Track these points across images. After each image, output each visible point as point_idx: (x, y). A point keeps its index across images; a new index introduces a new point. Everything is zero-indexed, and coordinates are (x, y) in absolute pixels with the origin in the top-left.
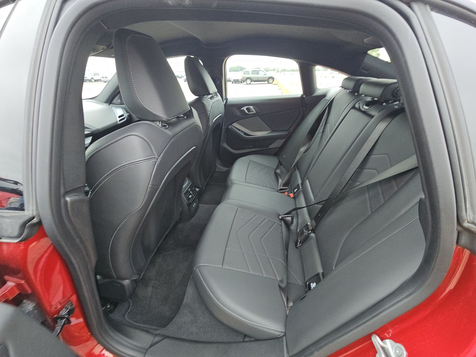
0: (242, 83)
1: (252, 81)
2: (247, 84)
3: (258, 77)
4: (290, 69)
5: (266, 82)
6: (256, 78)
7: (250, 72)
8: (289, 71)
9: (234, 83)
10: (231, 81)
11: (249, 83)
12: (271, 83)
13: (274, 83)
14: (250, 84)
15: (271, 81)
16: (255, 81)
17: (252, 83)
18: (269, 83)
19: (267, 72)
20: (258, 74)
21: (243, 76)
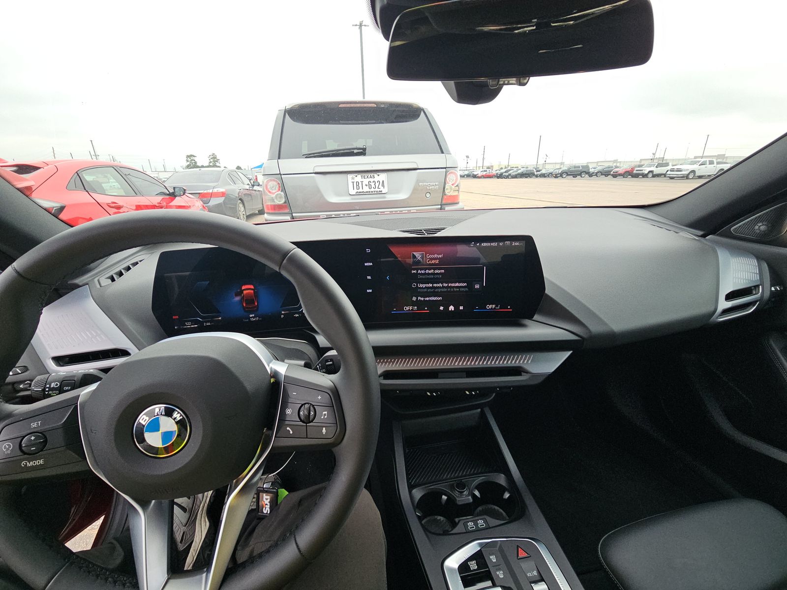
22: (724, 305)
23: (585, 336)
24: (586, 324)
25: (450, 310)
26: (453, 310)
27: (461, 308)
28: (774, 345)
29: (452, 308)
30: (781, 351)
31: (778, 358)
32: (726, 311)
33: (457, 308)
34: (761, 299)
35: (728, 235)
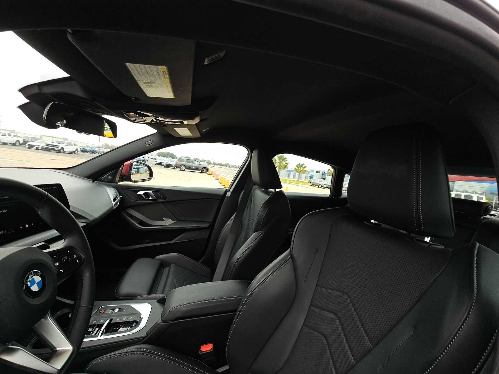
0: (174, 168)
1: (186, 168)
2: (181, 170)
3: (193, 166)
4: (217, 163)
5: (200, 171)
6: (191, 166)
7: (185, 160)
9: (166, 167)
10: (163, 165)
12: (205, 173)
13: (207, 172)
14: (184, 170)
15: (205, 170)
16: (189, 169)
17: (186, 170)
18: (202, 172)
19: (202, 163)
20: (193, 163)
21: (176, 162)
22: (114, 203)
23: (89, 222)
24: (87, 218)
25: (26, 227)
26: (28, 226)
27: (32, 224)
28: (124, 214)
29: (27, 226)
30: (126, 215)
31: (127, 218)
32: (115, 205)
33: (30, 225)
34: (119, 201)
35: (101, 180)
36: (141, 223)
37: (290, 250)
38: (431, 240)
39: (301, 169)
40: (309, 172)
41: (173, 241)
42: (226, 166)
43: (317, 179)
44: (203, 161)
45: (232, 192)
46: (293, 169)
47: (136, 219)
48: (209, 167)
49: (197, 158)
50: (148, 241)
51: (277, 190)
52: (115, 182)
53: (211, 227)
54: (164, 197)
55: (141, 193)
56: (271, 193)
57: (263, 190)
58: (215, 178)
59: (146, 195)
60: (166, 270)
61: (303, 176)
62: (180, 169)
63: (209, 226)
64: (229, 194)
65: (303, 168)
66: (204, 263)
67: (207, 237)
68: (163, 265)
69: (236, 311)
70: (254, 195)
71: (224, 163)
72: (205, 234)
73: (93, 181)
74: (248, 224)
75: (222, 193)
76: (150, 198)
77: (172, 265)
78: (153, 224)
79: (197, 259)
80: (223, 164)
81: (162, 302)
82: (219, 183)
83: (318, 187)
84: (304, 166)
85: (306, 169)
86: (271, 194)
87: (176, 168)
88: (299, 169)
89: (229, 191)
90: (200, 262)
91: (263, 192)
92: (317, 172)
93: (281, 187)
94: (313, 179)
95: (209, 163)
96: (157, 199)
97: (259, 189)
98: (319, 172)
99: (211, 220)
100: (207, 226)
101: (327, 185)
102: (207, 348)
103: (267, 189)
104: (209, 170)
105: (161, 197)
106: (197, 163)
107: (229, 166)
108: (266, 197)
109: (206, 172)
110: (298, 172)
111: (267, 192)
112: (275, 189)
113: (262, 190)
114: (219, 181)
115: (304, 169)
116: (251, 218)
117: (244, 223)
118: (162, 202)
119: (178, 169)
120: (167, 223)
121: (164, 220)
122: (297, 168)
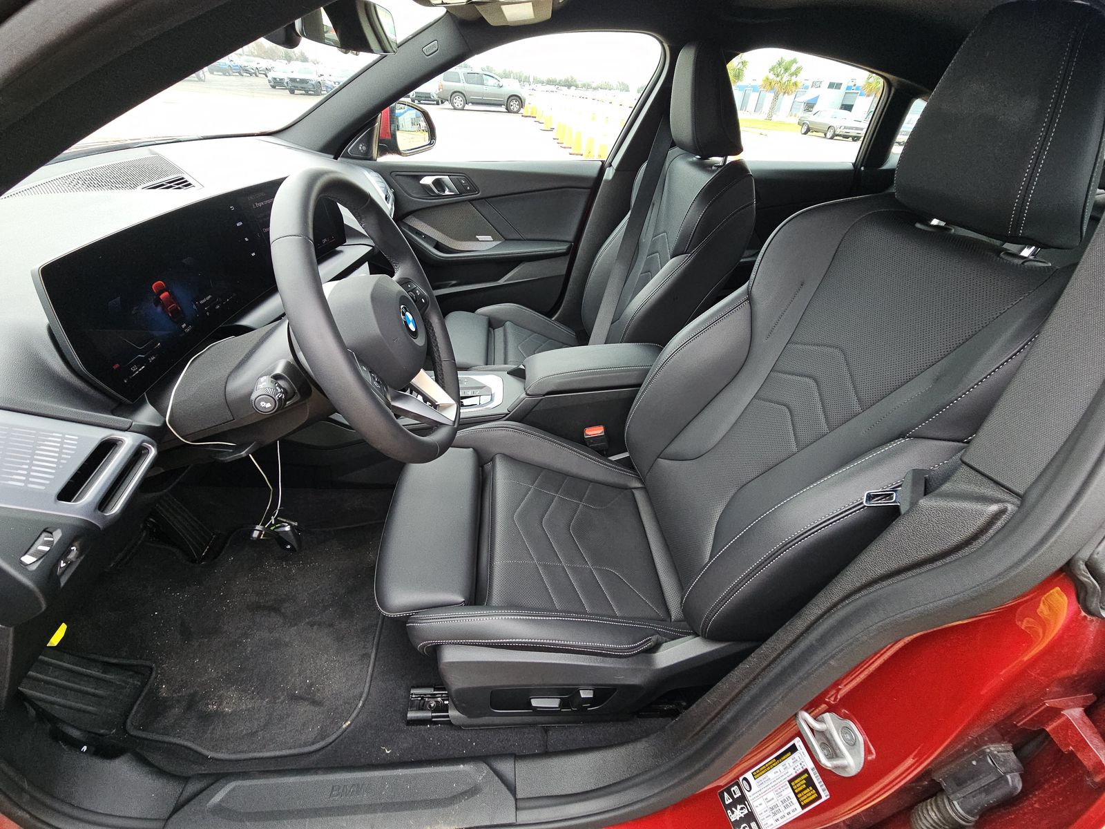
0: (438, 104)
1: (467, 102)
2: (455, 109)
3: (483, 93)
4: (545, 79)
5: (503, 109)
6: (477, 94)
7: (462, 77)
8: (542, 83)
11: (460, 107)
12: (517, 112)
13: (522, 111)
14: (463, 109)
15: (514, 105)
16: (474, 103)
17: (467, 107)
18: (509, 112)
19: (503, 82)
20: (483, 84)
21: (441, 87)
35: (347, 156)
36: (438, 246)
37: (748, 289)
38: (1033, 254)
39: (786, 78)
40: (807, 88)
41: (501, 282)
42: (569, 87)
43: (828, 112)
44: (506, 76)
45: (618, 169)
46: (760, 82)
47: (427, 238)
48: (523, 92)
49: (488, 67)
50: (454, 282)
51: (731, 159)
52: (371, 159)
53: (572, 252)
54: (475, 189)
55: (428, 180)
56: (713, 168)
57: (694, 159)
58: (542, 126)
59: (438, 183)
60: (499, 332)
61: (786, 101)
62: (452, 104)
63: (569, 249)
64: (609, 174)
65: (792, 75)
66: (563, 321)
67: (564, 272)
68: (493, 324)
69: (640, 385)
70: (670, 176)
71: (560, 77)
72: (560, 267)
73: (336, 158)
74: (654, 243)
75: (594, 172)
76: (447, 192)
77: (508, 323)
78: (460, 249)
79: (549, 314)
80: (560, 81)
81: (519, 374)
82: (556, 141)
83: (823, 135)
84: (793, 68)
85: (800, 79)
86: (714, 171)
87: (442, 103)
88: (778, 79)
89: (610, 165)
90: (555, 320)
91: (694, 164)
92: (831, 86)
93: (738, 149)
94: (815, 110)
95: (523, 80)
96: (460, 194)
97: (684, 158)
98: (838, 86)
99: (570, 237)
100: (565, 251)
101: (852, 128)
102: (595, 432)
103: (705, 157)
104: (526, 104)
105: (468, 188)
106: (491, 82)
107: (577, 86)
108: (704, 179)
109: (519, 110)
110: (772, 89)
111: (703, 166)
112: (725, 155)
113: (691, 160)
114: (553, 134)
115: (794, 79)
116: (662, 228)
117: (644, 240)
118: (471, 201)
119: (447, 105)
120: (485, 245)
121: (478, 240)
122: (771, 76)
